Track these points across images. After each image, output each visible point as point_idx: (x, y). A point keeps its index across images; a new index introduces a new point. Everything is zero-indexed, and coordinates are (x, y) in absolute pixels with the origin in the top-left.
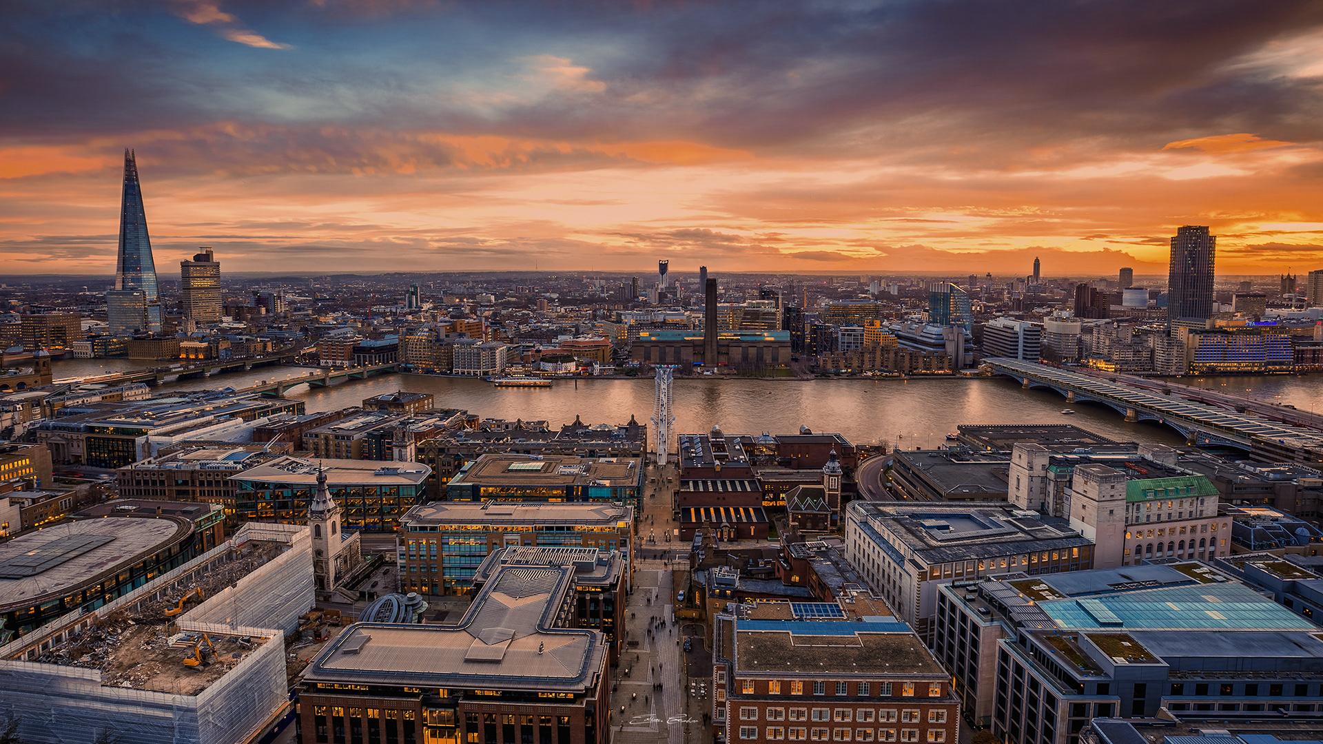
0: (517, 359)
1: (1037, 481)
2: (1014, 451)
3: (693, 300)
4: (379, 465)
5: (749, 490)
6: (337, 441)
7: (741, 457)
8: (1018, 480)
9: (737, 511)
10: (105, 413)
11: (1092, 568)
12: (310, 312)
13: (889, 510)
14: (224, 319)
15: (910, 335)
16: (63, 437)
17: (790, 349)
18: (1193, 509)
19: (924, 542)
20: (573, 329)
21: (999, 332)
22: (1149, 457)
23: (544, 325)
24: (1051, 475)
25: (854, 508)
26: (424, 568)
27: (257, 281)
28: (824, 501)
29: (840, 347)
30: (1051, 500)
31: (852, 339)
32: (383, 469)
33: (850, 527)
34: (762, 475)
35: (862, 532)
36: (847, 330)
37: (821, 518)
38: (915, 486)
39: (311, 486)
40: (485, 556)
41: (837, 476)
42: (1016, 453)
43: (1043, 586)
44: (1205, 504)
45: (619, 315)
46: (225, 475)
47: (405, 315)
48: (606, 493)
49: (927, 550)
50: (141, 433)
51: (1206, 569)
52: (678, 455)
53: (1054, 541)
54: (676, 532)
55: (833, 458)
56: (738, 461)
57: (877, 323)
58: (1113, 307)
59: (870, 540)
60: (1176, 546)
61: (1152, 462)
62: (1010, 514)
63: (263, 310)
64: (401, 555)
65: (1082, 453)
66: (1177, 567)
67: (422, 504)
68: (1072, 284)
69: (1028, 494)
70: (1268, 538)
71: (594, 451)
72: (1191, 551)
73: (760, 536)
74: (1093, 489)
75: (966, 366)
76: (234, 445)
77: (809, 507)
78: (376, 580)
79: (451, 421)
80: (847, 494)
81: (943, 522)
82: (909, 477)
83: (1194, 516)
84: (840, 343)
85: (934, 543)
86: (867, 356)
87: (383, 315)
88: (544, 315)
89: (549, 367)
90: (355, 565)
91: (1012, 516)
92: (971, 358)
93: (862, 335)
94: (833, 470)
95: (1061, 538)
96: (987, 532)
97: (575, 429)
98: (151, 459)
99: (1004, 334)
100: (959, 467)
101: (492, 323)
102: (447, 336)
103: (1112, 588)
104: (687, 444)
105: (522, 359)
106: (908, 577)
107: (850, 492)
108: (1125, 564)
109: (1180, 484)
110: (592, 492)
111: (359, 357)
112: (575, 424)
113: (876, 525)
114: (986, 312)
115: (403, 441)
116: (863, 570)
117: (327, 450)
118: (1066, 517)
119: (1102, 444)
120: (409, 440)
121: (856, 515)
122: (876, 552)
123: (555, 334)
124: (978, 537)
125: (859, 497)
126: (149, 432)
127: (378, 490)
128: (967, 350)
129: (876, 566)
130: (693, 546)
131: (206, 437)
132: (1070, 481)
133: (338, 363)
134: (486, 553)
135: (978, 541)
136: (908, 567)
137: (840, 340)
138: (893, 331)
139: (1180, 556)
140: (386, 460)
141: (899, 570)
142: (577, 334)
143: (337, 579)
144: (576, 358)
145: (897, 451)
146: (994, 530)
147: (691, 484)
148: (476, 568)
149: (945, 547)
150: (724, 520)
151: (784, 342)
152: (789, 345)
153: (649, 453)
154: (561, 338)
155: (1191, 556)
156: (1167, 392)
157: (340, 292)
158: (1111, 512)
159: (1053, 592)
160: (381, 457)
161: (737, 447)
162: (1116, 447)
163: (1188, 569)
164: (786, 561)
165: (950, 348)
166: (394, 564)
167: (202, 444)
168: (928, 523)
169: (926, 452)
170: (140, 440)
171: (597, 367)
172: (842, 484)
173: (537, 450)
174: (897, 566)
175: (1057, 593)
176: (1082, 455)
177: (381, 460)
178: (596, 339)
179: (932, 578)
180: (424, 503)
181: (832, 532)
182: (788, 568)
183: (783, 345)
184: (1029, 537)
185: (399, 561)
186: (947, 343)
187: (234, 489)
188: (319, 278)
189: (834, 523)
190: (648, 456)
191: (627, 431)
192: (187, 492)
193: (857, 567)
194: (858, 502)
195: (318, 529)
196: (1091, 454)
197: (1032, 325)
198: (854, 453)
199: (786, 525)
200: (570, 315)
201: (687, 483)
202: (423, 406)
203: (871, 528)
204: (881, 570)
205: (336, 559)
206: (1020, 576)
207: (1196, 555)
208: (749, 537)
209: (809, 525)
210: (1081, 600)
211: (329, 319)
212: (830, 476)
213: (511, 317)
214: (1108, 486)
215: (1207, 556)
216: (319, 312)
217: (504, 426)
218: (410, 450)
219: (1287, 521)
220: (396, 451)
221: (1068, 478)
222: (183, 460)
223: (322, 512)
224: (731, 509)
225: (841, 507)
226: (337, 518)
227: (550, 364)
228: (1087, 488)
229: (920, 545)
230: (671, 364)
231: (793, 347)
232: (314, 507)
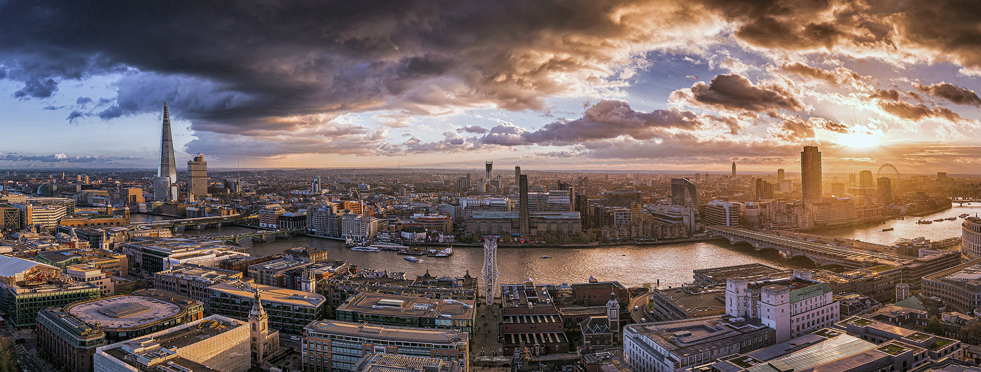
0: (385, 229)
1: (742, 299)
2: (727, 283)
3: (510, 190)
4: (291, 292)
5: (554, 321)
6: (268, 274)
7: (547, 300)
8: (731, 300)
9: (545, 336)
10: (150, 242)
11: (775, 343)
12: (254, 193)
13: (653, 328)
14: (208, 195)
15: (661, 214)
16: (133, 252)
17: (581, 224)
18: (822, 301)
19: (676, 345)
20: (425, 209)
21: (715, 209)
22: (799, 277)
23: (404, 206)
24: (749, 294)
25: (629, 329)
26: (319, 359)
27: (225, 173)
28: (608, 326)
29: (615, 222)
30: (750, 309)
31: (622, 217)
32: (295, 295)
33: (627, 341)
34: (563, 311)
35: (634, 344)
36: (619, 211)
37: (607, 337)
38: (668, 311)
39: (251, 299)
40: (360, 357)
41: (616, 309)
42: (728, 284)
43: (749, 359)
44: (827, 297)
45: (458, 200)
46: (205, 286)
47: (311, 197)
48: (449, 323)
49: (678, 350)
50: (167, 255)
51: (830, 330)
52: (501, 298)
53: (754, 332)
54: (501, 350)
55: (613, 298)
56: (545, 303)
57: (639, 205)
58: (776, 192)
59: (640, 348)
60: (816, 322)
61: (800, 279)
62: (727, 321)
63: (229, 192)
64: (304, 349)
65: (765, 279)
66: (817, 333)
67: (319, 320)
68: (753, 178)
69: (738, 308)
70: (855, 309)
71: (439, 295)
72: (823, 323)
73: (563, 350)
74: (772, 299)
75: (696, 232)
76: (211, 269)
77: (598, 331)
78: (289, 361)
79: (340, 269)
80: (624, 320)
81: (687, 332)
82: (664, 306)
83: (822, 305)
84: (615, 220)
85: (683, 345)
86: (633, 227)
87: (298, 196)
88: (404, 199)
89: (407, 235)
90: (276, 350)
91: (729, 322)
92: (699, 226)
93: (629, 214)
94: (614, 306)
95: (758, 330)
96: (715, 334)
97: (426, 279)
98: (170, 270)
99: (718, 210)
100: (695, 296)
101: (368, 204)
102: (338, 212)
103: (786, 352)
104: (508, 291)
105: (388, 229)
106: (667, 368)
107: (626, 318)
108: (792, 338)
109: (815, 287)
110: (437, 322)
111: (282, 222)
112: (425, 276)
113: (644, 338)
114: (706, 197)
115: (308, 279)
116: (637, 367)
117: (262, 279)
118: (759, 318)
119: (775, 273)
120: (312, 279)
121: (630, 333)
122: (645, 355)
123: (412, 212)
124: (709, 338)
125: (632, 322)
126: (169, 256)
127: (292, 308)
128: (696, 222)
129: (646, 364)
130: (514, 359)
131: (196, 263)
132: (760, 297)
133: (270, 225)
134: (361, 356)
135: (709, 340)
136: (667, 361)
137: (615, 217)
138: (650, 211)
139: (818, 327)
140: (297, 290)
141: (661, 364)
142: (427, 212)
143: (264, 356)
144: (426, 230)
145: (656, 290)
146: (719, 332)
147: (511, 318)
148: (354, 364)
149: (689, 346)
150: (536, 342)
151: (576, 219)
152: (580, 221)
153: (480, 297)
154: (416, 216)
155: (823, 326)
156: (805, 239)
157: (272, 180)
158: (783, 310)
159: (755, 361)
160: (294, 287)
161: (545, 293)
162: (782, 274)
163: (822, 333)
164: (582, 366)
165: (686, 220)
166: (300, 354)
167: (195, 266)
168: (678, 333)
169: (675, 289)
170: (165, 259)
171: (441, 236)
172: (620, 314)
173: (399, 291)
174: (659, 362)
175: (758, 361)
176: (765, 281)
177: (294, 289)
178: (441, 217)
179: (683, 366)
180: (321, 319)
181: (615, 345)
182: (584, 370)
183: (576, 221)
184: (739, 333)
185: (303, 353)
186: (684, 217)
187: (209, 294)
188: (260, 172)
189: (615, 339)
190: (479, 299)
191: (463, 282)
192: (185, 292)
193: (632, 365)
194: (631, 325)
195: (254, 324)
196: (770, 279)
197: (733, 204)
198: (627, 294)
199: (581, 344)
200: (422, 199)
201: (508, 317)
202: (322, 257)
203: (641, 341)
204: (649, 366)
205: (264, 345)
206: (736, 356)
207: (825, 325)
208: (555, 352)
209: (598, 342)
210: (770, 362)
211: (264, 197)
212: (611, 309)
213: (380, 200)
214: (780, 296)
215: (830, 324)
216: (259, 192)
217: (375, 274)
218: (313, 285)
219: (861, 298)
220: (303, 284)
221: (759, 295)
222: (184, 274)
223: (257, 316)
224: (541, 335)
225: (620, 329)
226: (266, 321)
227: (408, 234)
228: (769, 299)
229: (674, 348)
230: (496, 235)
231: (583, 223)
232: (252, 312)
